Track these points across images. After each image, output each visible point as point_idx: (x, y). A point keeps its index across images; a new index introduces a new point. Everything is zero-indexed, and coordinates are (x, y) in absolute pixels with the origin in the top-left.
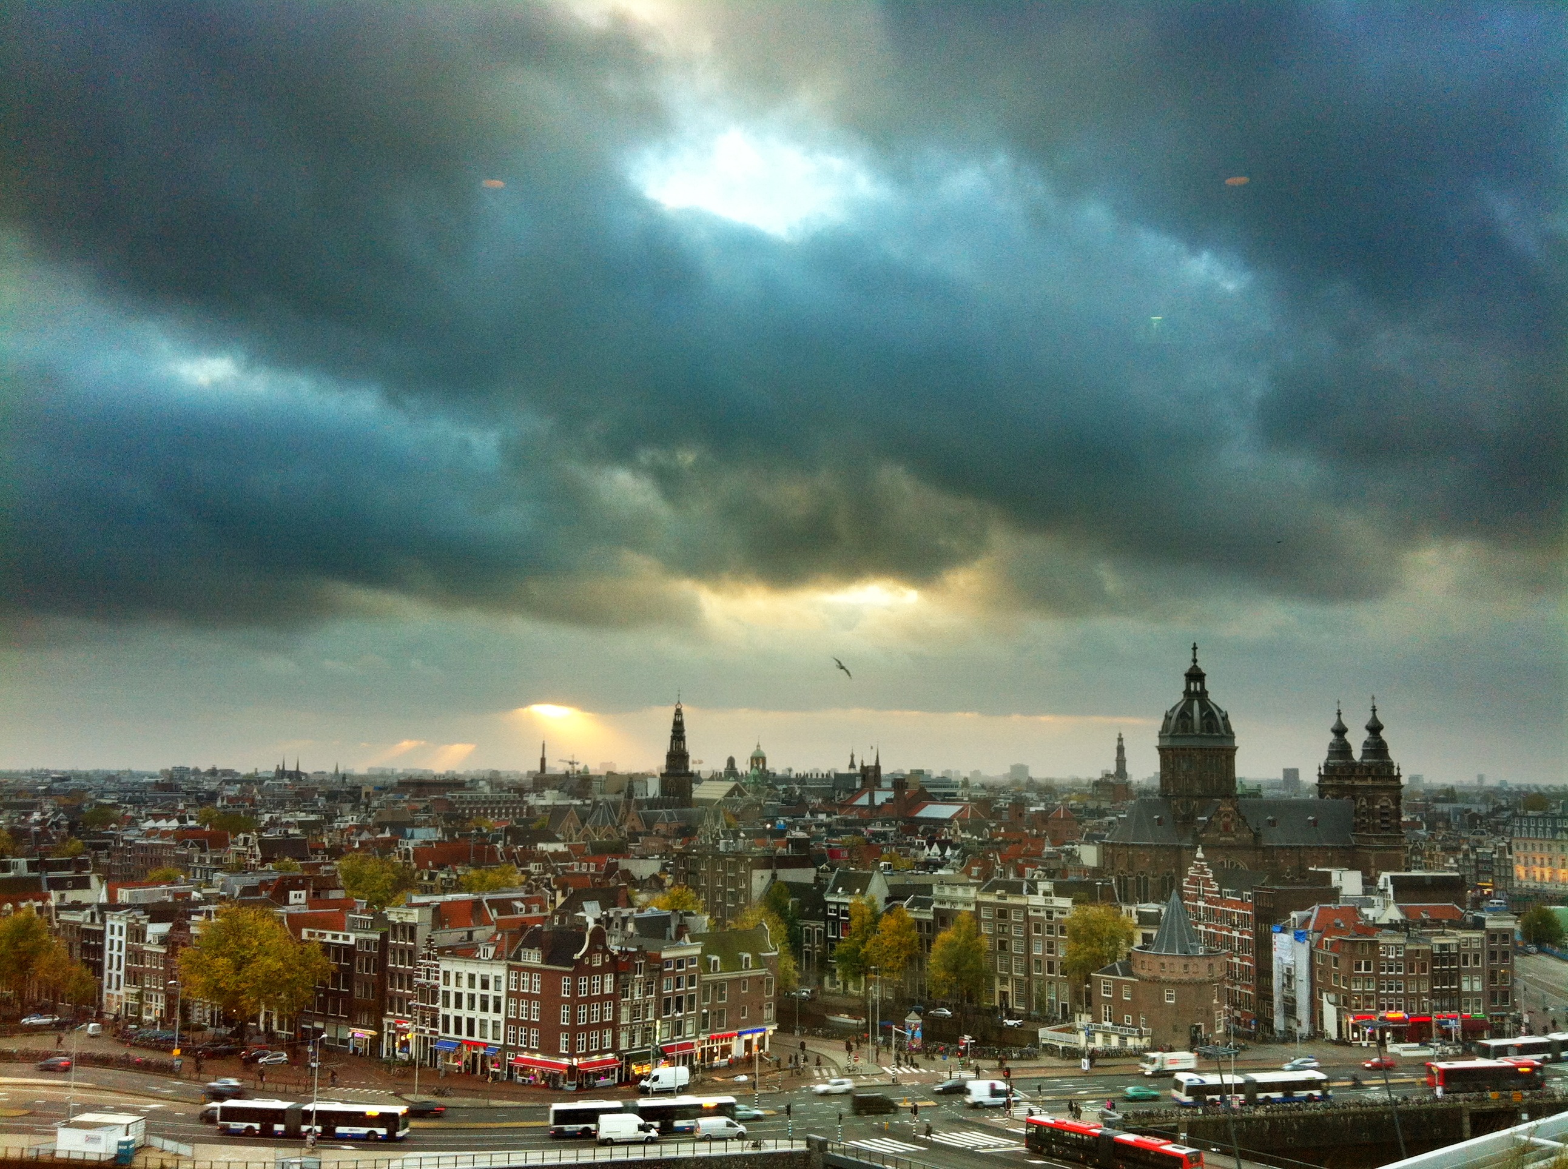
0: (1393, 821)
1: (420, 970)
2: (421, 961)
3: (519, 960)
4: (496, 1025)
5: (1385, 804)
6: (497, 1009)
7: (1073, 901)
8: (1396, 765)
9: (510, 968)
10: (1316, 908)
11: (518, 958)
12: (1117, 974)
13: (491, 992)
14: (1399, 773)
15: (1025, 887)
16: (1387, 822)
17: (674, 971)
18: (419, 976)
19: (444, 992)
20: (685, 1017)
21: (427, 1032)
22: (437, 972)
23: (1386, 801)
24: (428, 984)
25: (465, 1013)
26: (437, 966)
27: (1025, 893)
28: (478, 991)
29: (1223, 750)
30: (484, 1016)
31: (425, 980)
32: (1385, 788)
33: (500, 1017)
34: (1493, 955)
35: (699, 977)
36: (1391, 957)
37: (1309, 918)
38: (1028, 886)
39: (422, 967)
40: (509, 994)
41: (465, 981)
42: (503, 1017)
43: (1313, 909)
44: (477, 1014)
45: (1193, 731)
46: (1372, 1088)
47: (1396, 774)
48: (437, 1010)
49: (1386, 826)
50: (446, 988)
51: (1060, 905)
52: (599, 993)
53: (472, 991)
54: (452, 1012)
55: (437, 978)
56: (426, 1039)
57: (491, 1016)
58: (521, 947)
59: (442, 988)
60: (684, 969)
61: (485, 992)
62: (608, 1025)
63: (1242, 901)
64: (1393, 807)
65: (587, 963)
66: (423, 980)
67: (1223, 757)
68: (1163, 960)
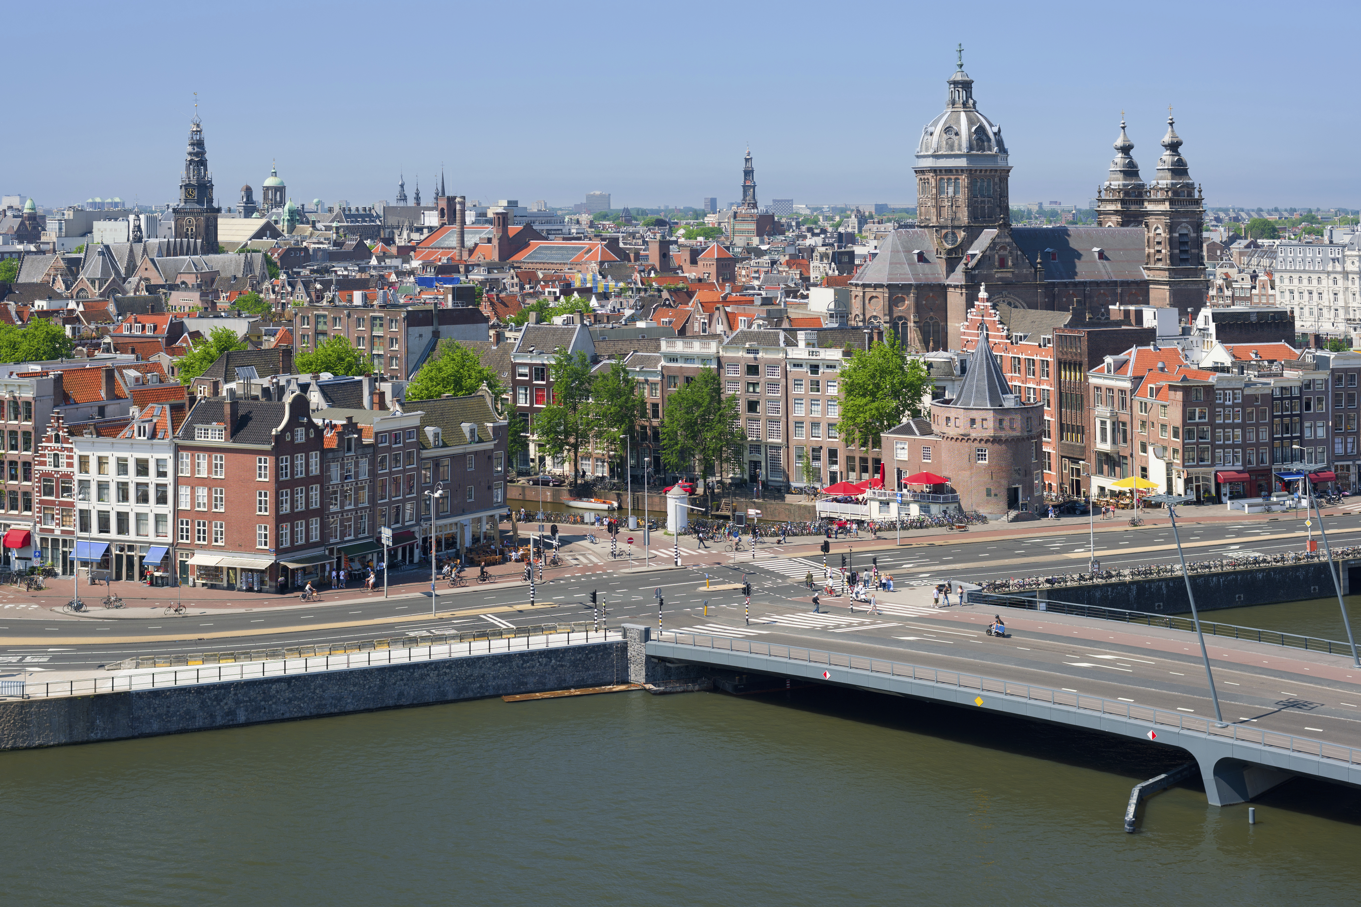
0: (1193, 251)
1: (44, 456)
2: (44, 444)
3: (193, 438)
4: (159, 519)
5: (1185, 232)
6: (162, 500)
7: (843, 352)
8: (1196, 185)
9: (178, 449)
10: (1133, 350)
11: (189, 435)
12: (914, 434)
13: (152, 479)
14: (1200, 196)
15: (782, 338)
16: (1186, 252)
17: (390, 447)
18: (43, 464)
19: (80, 482)
20: (405, 501)
21: (57, 532)
22: (71, 457)
23: (1186, 228)
24: (57, 472)
25: (113, 506)
26: (71, 450)
27: (782, 344)
28: (132, 478)
29: (996, 171)
30: (142, 508)
31: (52, 468)
32: (1185, 214)
33: (167, 509)
34: (1337, 399)
35: (418, 453)
36: (1227, 403)
37: (1126, 362)
38: (785, 337)
39: (46, 452)
40: (177, 481)
41: (112, 467)
42: (171, 509)
43: (1131, 353)
44: (132, 507)
45: (960, 149)
46: (1232, 547)
47: (1196, 197)
48: (72, 504)
49: (1184, 257)
50: (84, 477)
51: (827, 358)
52: (303, 475)
53: (123, 479)
54: (94, 506)
55: (70, 465)
56: (55, 541)
57: (152, 508)
58: (192, 422)
59: (78, 476)
60: (401, 445)
61: (142, 479)
62: (315, 513)
63: (1040, 346)
64: (1193, 235)
65: (288, 439)
66: (49, 468)
67: (997, 180)
68: (974, 414)
